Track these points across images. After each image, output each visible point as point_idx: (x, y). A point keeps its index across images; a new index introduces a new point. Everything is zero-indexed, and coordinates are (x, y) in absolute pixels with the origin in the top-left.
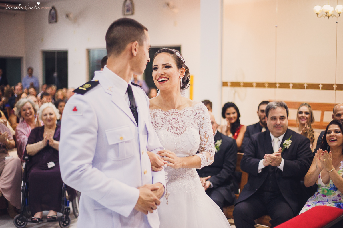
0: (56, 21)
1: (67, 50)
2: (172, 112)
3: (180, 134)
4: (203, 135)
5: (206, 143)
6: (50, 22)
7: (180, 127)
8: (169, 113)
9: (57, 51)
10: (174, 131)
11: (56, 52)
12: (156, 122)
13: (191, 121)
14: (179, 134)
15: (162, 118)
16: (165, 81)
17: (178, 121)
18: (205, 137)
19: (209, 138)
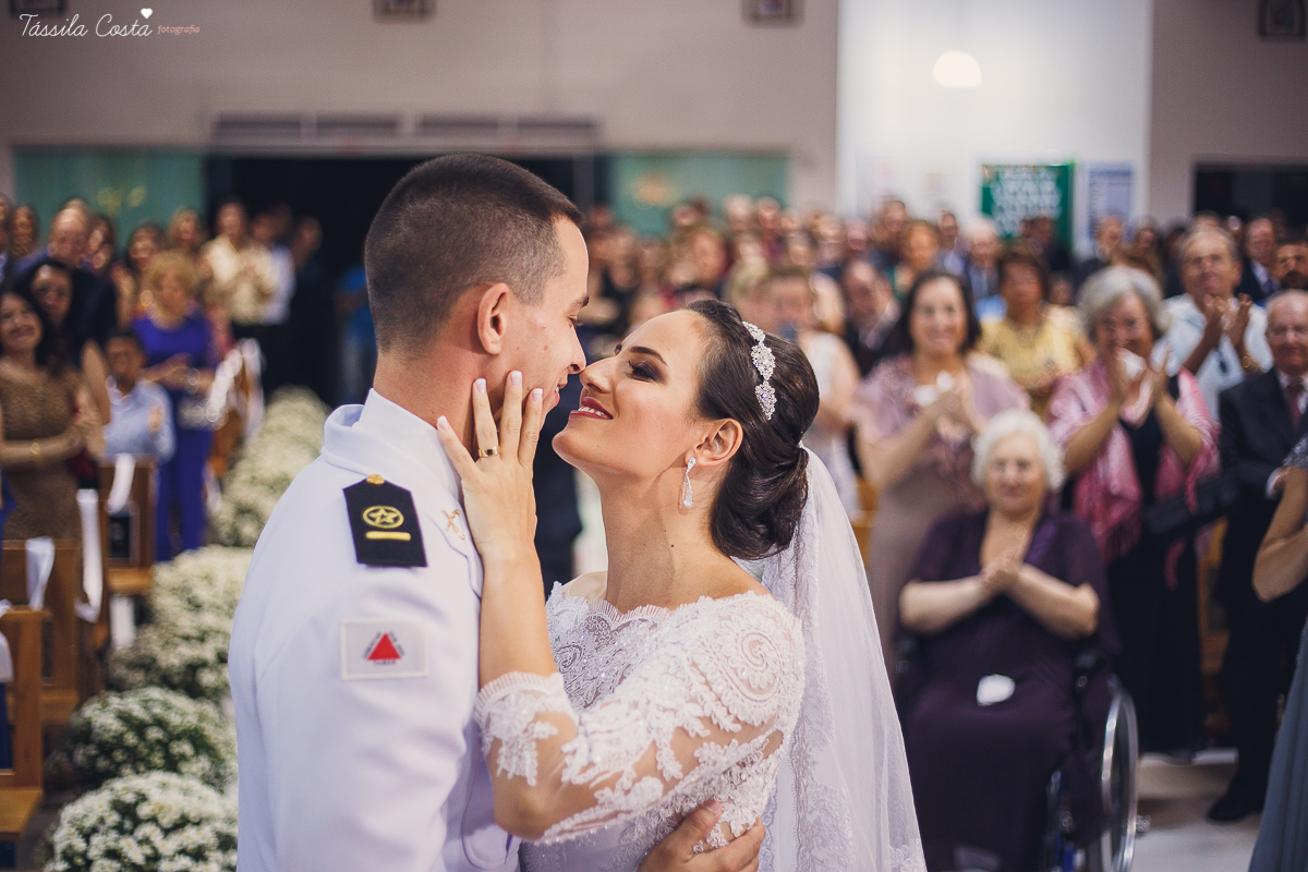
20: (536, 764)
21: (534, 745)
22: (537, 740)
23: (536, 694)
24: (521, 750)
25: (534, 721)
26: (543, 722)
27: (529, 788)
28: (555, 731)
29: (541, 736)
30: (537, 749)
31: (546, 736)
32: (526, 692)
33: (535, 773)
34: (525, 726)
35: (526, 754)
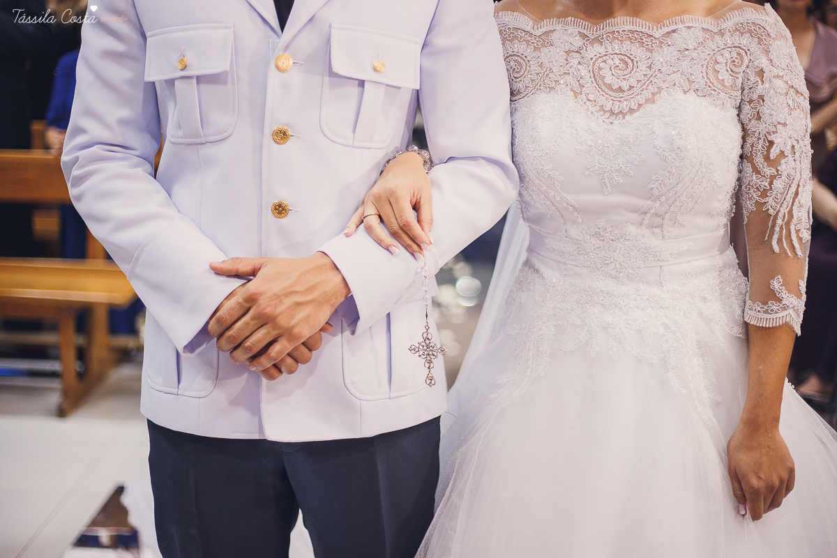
2: (616, 29)
3: (624, 115)
4: (760, 147)
5: (771, 183)
7: (631, 87)
8: (606, 31)
10: (602, 100)
13: (690, 70)
14: (617, 115)
15: (568, 52)
17: (631, 64)
18: (767, 158)
19: (783, 161)
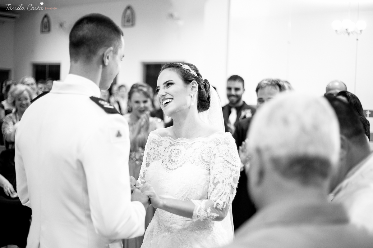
0: (49, 31)
1: (60, 64)
2: (179, 141)
6: (42, 32)
8: (176, 142)
9: (49, 65)
11: (47, 66)
12: (158, 152)
15: (166, 148)
16: (168, 102)
20: (215, 214)
21: (211, 213)
22: (210, 212)
23: (200, 209)
24: (211, 216)
25: (206, 211)
26: (207, 210)
27: (219, 216)
28: (210, 208)
29: (210, 211)
30: (212, 213)
31: (210, 210)
32: (199, 211)
33: (217, 214)
34: (206, 214)
35: (212, 215)
